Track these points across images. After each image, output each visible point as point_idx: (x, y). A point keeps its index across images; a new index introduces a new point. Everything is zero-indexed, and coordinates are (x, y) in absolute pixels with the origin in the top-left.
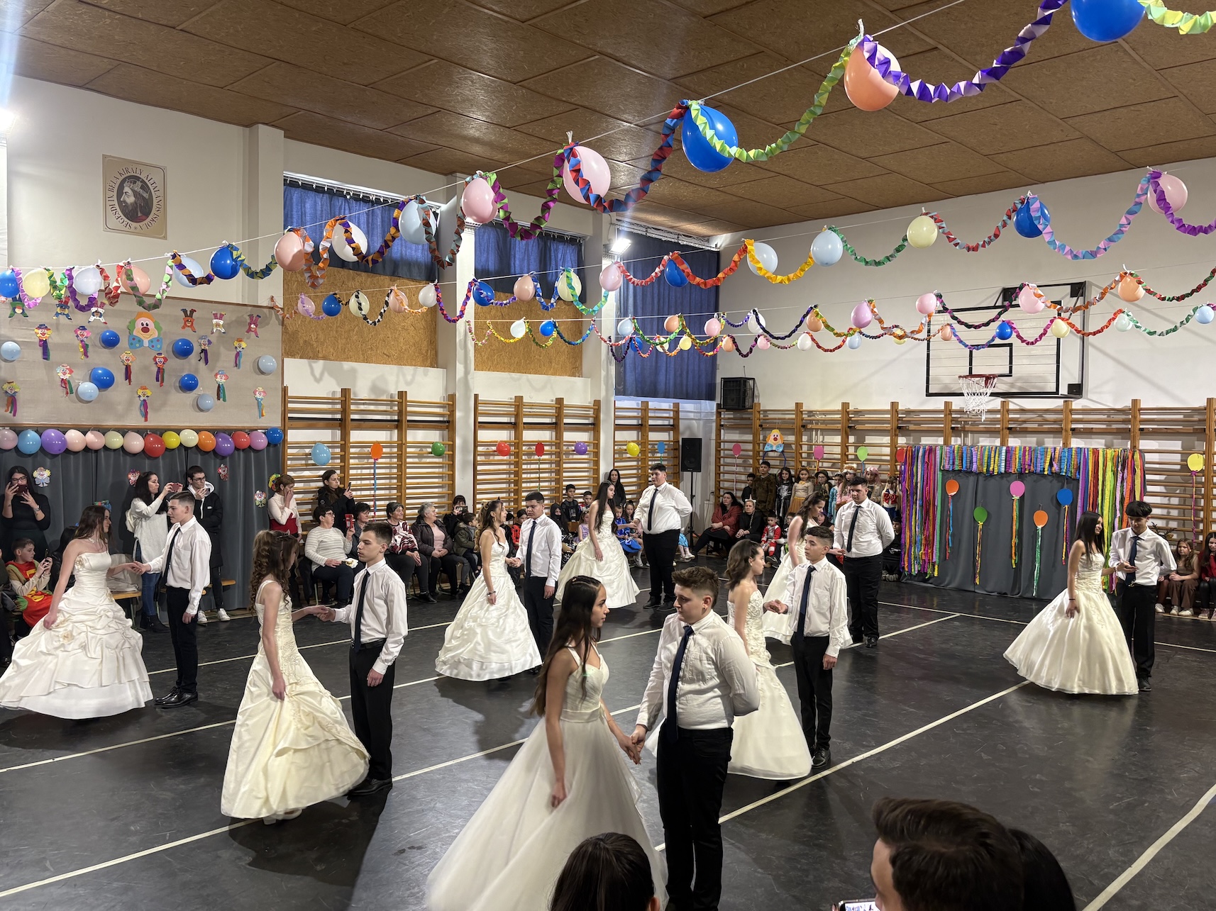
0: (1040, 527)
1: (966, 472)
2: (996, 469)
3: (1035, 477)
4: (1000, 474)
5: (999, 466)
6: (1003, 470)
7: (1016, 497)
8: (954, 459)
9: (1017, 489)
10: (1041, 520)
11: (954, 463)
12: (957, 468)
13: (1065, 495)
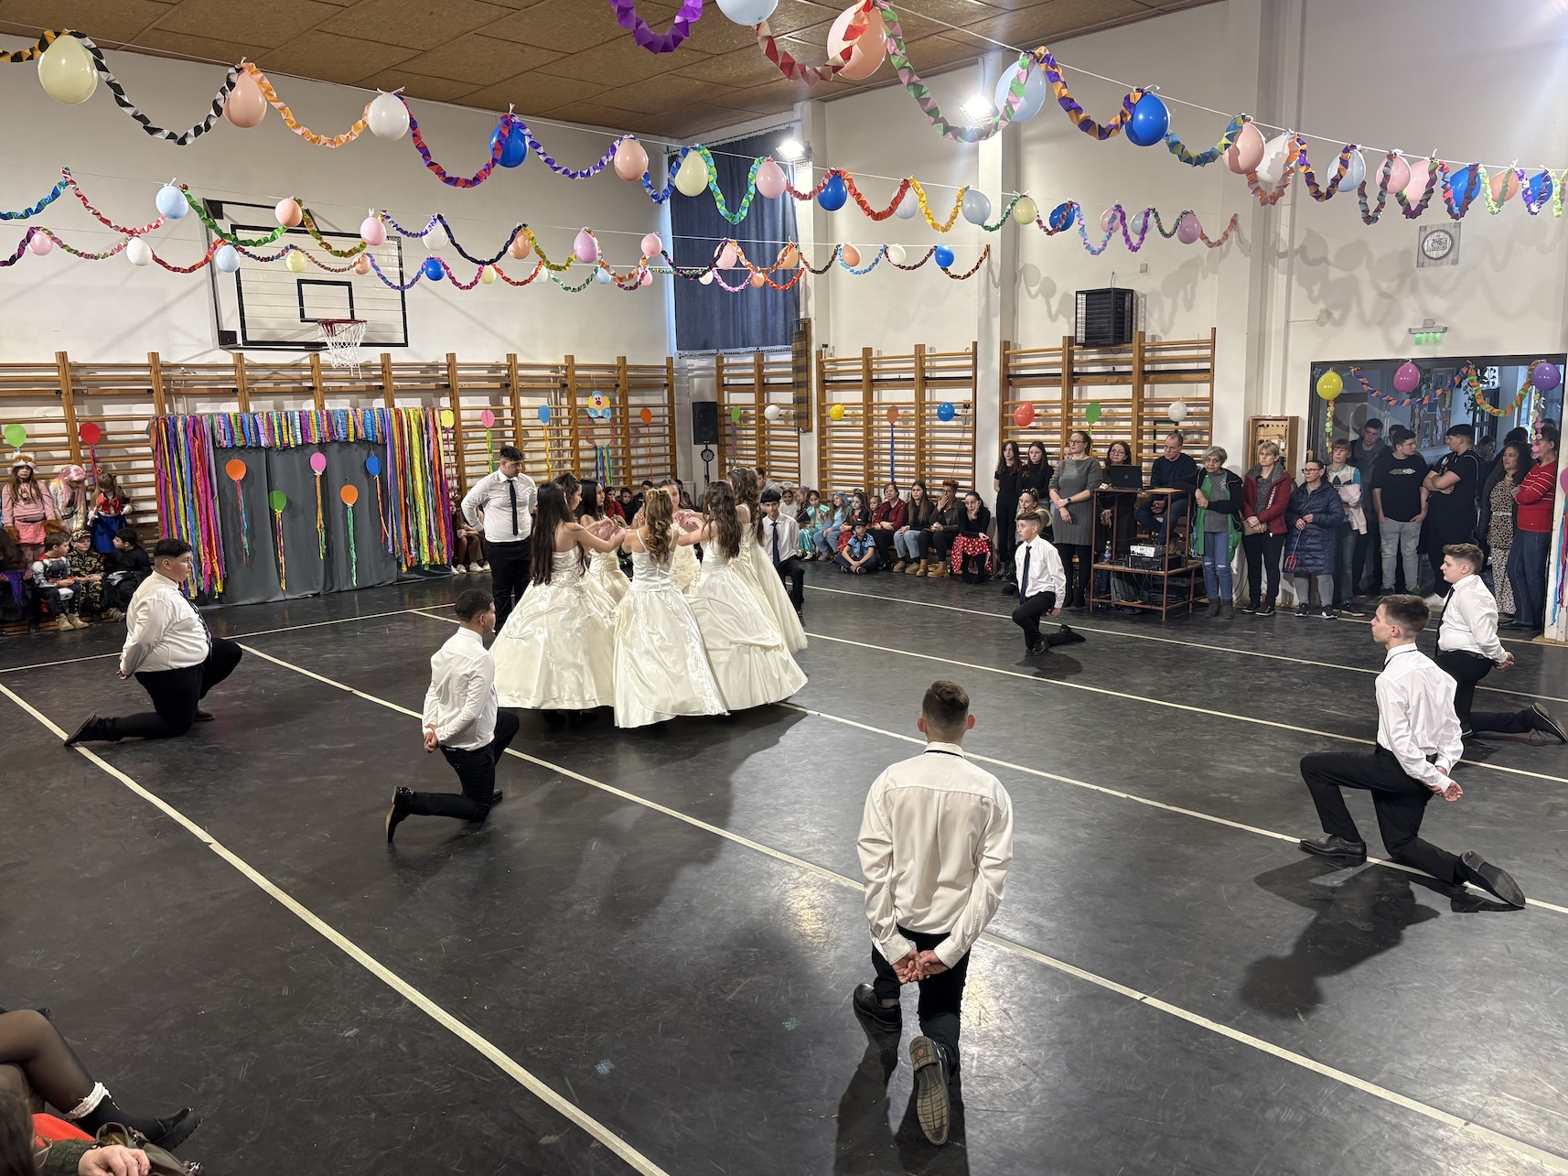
0: (350, 505)
1: (250, 447)
2: (291, 439)
3: (336, 446)
4: (297, 446)
5: (295, 437)
6: (300, 442)
7: (319, 473)
8: (232, 433)
9: (318, 463)
10: (349, 495)
11: (232, 438)
12: (239, 443)
13: (373, 465)
